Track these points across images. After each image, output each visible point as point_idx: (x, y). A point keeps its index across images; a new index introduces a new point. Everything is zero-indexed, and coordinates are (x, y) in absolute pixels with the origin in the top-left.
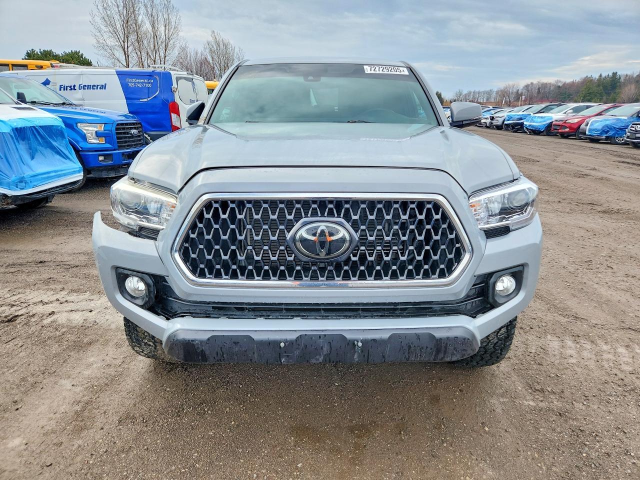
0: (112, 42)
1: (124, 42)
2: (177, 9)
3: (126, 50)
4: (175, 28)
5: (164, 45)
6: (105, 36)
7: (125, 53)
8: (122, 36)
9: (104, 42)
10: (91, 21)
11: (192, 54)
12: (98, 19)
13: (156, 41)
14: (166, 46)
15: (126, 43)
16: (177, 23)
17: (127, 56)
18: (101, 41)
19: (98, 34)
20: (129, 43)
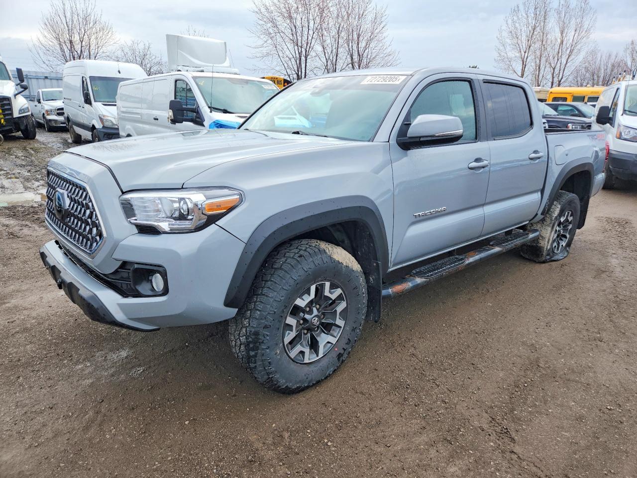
0: (513, 54)
1: (525, 52)
2: (594, 10)
3: (525, 60)
4: (586, 31)
5: (568, 52)
6: (508, 48)
7: (523, 63)
8: (524, 46)
9: (505, 55)
10: (499, 36)
11: (604, 57)
12: (505, 34)
13: (561, 48)
14: (571, 52)
15: (526, 54)
16: (590, 26)
17: (524, 66)
18: (503, 54)
19: (501, 48)
20: (530, 53)
